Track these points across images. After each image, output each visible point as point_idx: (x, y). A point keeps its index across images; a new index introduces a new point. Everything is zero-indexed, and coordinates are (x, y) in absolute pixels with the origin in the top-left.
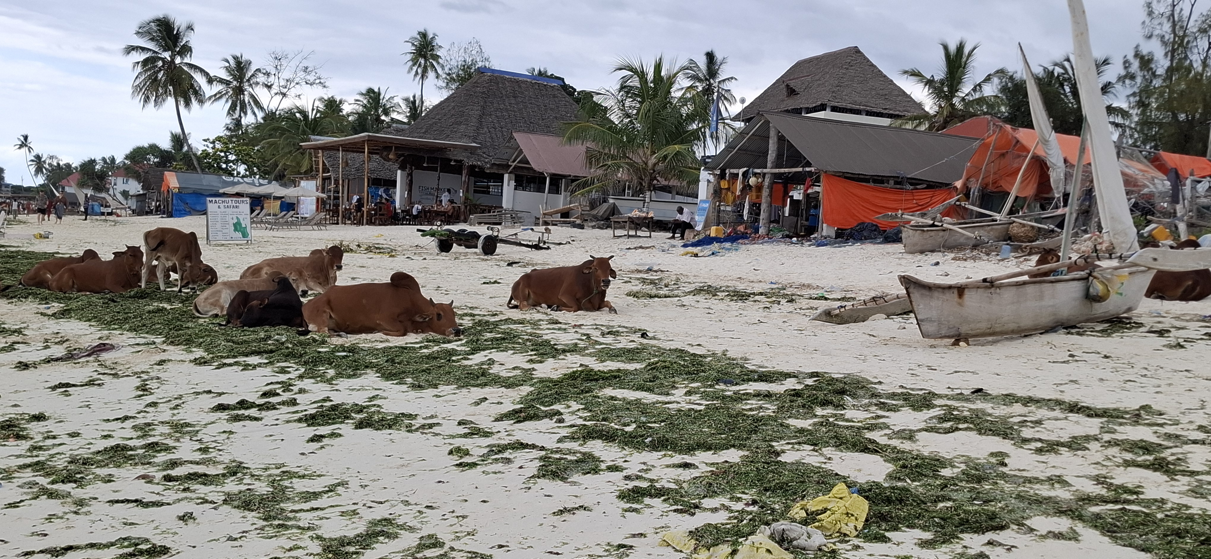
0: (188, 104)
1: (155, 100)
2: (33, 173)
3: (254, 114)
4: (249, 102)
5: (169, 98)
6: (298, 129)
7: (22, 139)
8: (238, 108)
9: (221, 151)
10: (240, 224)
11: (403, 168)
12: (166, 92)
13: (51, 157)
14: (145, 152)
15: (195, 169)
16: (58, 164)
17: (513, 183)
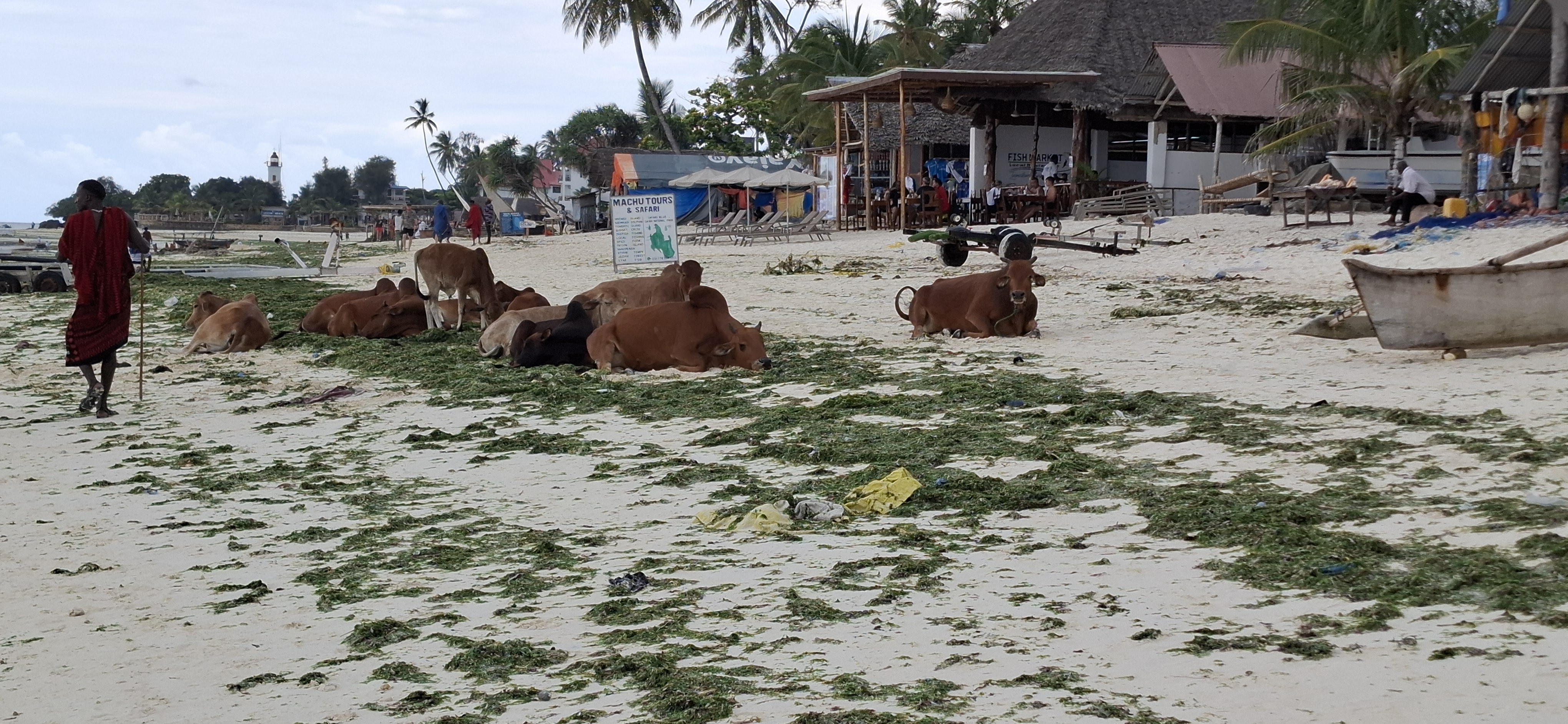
0: (653, 34)
1: (601, 30)
2: (437, 167)
3: (775, 38)
4: (766, 17)
5: (622, 24)
6: (832, 62)
7: (418, 108)
8: (748, 31)
9: (720, 110)
10: (661, 237)
11: (978, 123)
12: (616, 15)
13: (467, 137)
14: (591, 120)
15: (667, 144)
16: (477, 148)
17: (1163, 137)
